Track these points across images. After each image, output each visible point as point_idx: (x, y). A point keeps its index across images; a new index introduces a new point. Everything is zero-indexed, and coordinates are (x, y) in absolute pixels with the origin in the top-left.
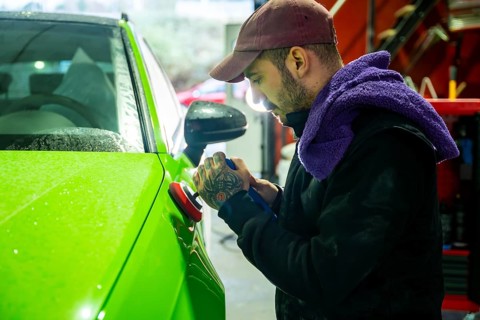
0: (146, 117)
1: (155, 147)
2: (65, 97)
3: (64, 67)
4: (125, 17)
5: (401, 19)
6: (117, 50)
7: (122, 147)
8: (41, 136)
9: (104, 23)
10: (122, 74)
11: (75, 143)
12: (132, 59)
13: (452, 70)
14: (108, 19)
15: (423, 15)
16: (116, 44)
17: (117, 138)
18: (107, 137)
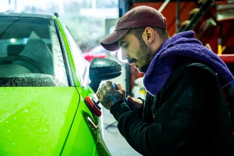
0: (69, 67)
1: (75, 83)
2: (26, 57)
3: (25, 41)
4: (56, 15)
5: (192, 15)
6: (53, 31)
7: (56, 84)
8: (12, 78)
9: (46, 18)
10: (55, 44)
11: (31, 82)
12: (61, 36)
13: (219, 40)
14: (48, 16)
15: (203, 13)
16: (52, 28)
17: (54, 79)
18: (48, 78)
